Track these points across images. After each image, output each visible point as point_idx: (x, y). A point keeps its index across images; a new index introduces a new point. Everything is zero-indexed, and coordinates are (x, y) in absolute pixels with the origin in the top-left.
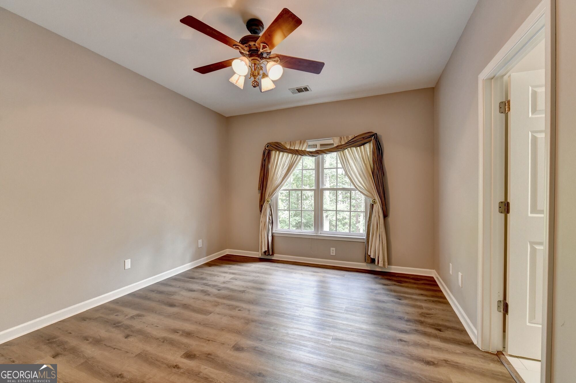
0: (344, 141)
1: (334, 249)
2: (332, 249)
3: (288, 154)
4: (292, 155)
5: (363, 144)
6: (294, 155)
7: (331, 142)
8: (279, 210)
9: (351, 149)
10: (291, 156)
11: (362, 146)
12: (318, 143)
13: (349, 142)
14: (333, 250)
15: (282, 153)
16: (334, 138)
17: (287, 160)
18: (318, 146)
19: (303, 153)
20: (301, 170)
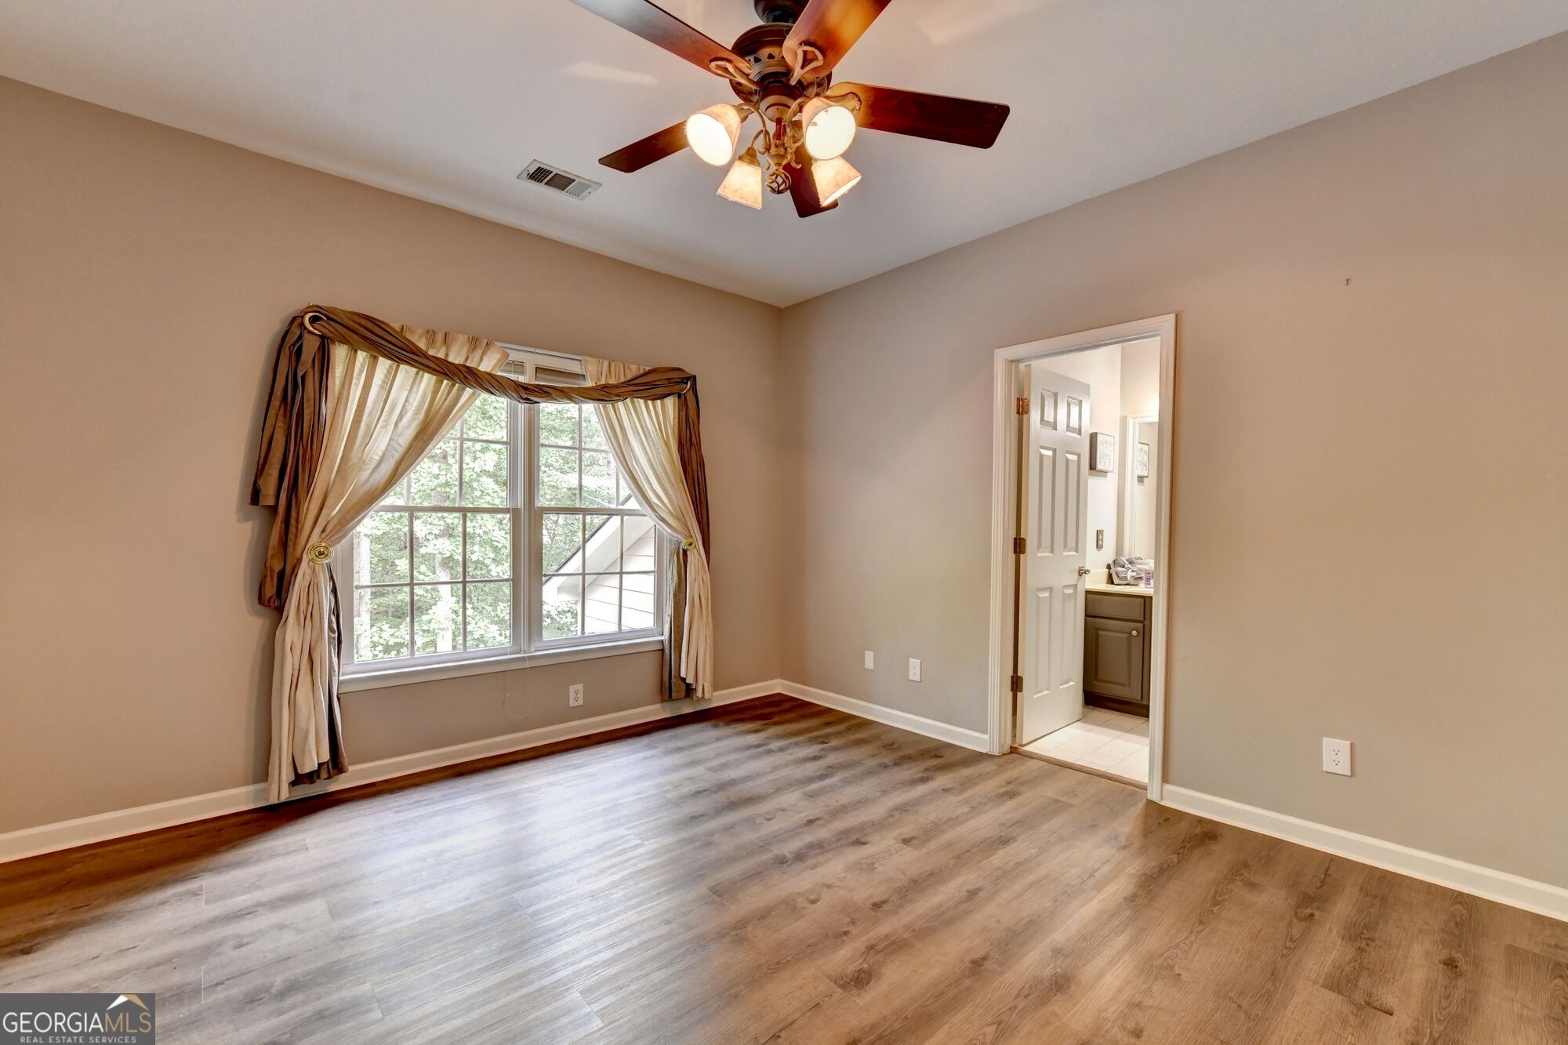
0: (617, 375)
1: (580, 687)
2: (572, 688)
3: (417, 373)
4: (434, 378)
5: (662, 397)
6: (445, 382)
7: (574, 367)
8: (358, 587)
9: (633, 403)
10: (433, 383)
11: (659, 401)
12: (532, 359)
13: (635, 382)
14: (576, 692)
15: (389, 362)
16: (587, 358)
17: (413, 395)
18: (530, 370)
19: (495, 384)
20: (458, 439)
